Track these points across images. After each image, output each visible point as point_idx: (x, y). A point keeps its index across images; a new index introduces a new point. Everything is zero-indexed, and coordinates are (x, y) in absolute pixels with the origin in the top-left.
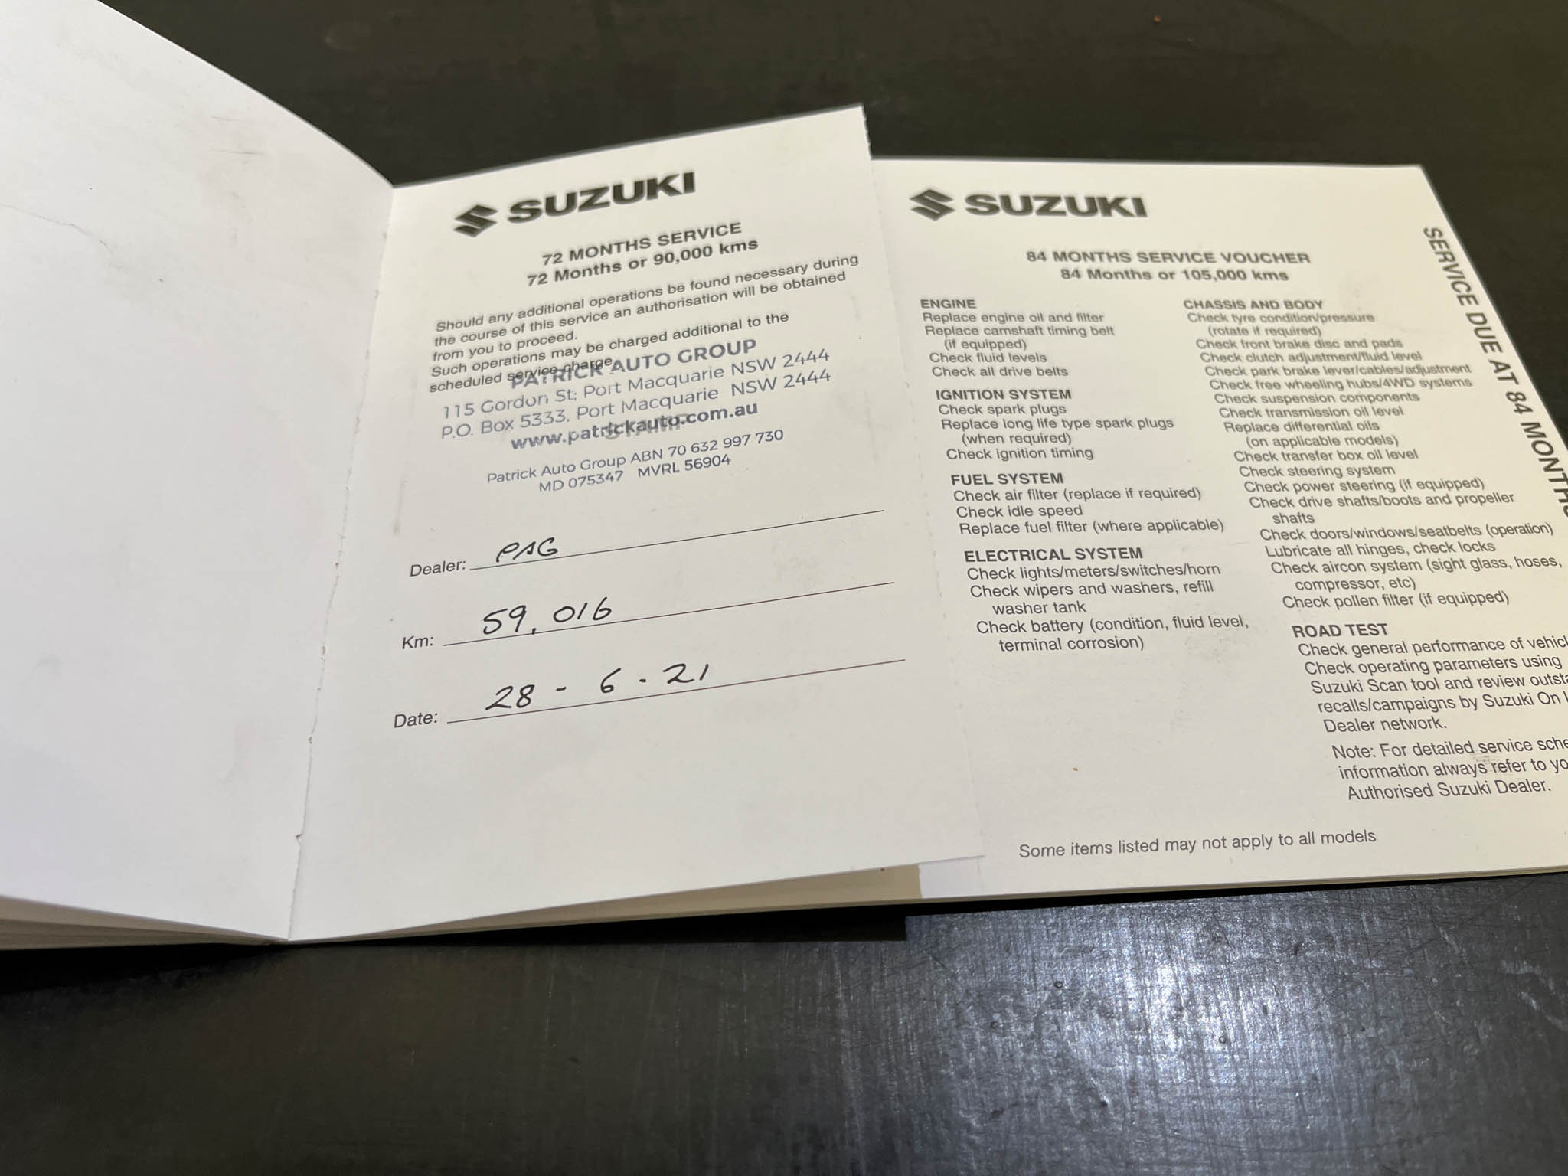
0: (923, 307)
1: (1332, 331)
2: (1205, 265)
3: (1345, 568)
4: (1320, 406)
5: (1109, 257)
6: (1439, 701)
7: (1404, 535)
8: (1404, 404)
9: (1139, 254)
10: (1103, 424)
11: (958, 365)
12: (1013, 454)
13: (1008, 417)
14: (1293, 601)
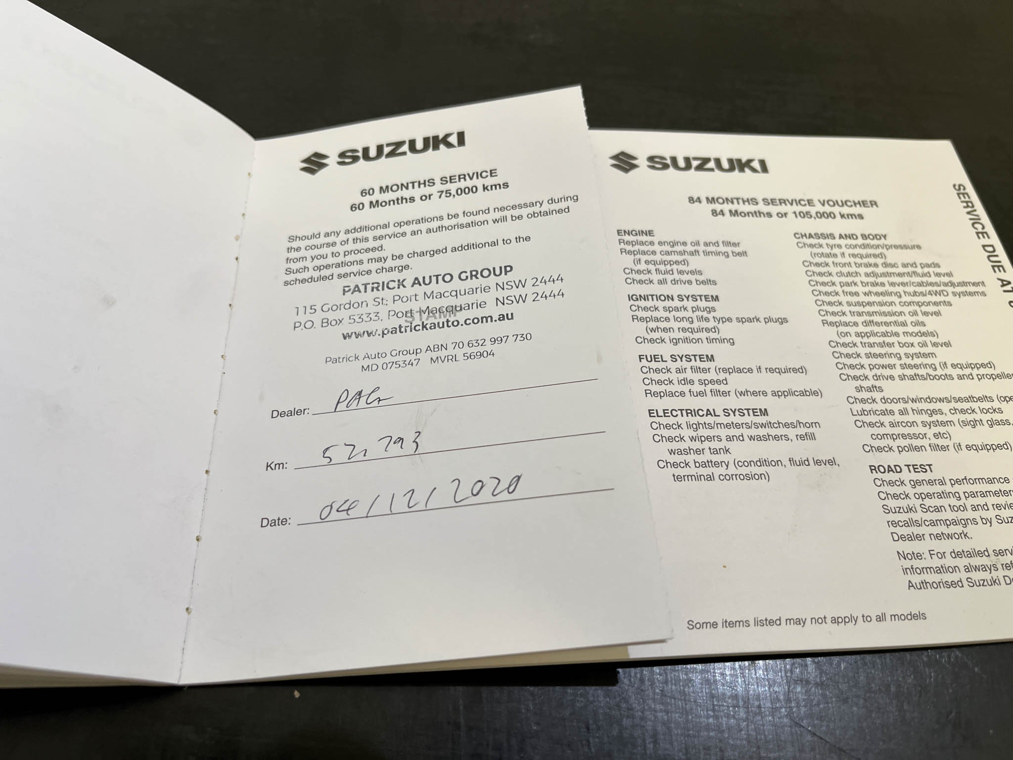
0: (619, 235)
1: (893, 256)
2: (807, 208)
3: (904, 425)
4: (885, 309)
5: (744, 202)
6: (967, 520)
7: (943, 402)
8: (942, 308)
9: (763, 200)
10: (740, 320)
11: (643, 277)
12: (680, 340)
13: (678, 314)
14: (870, 448)
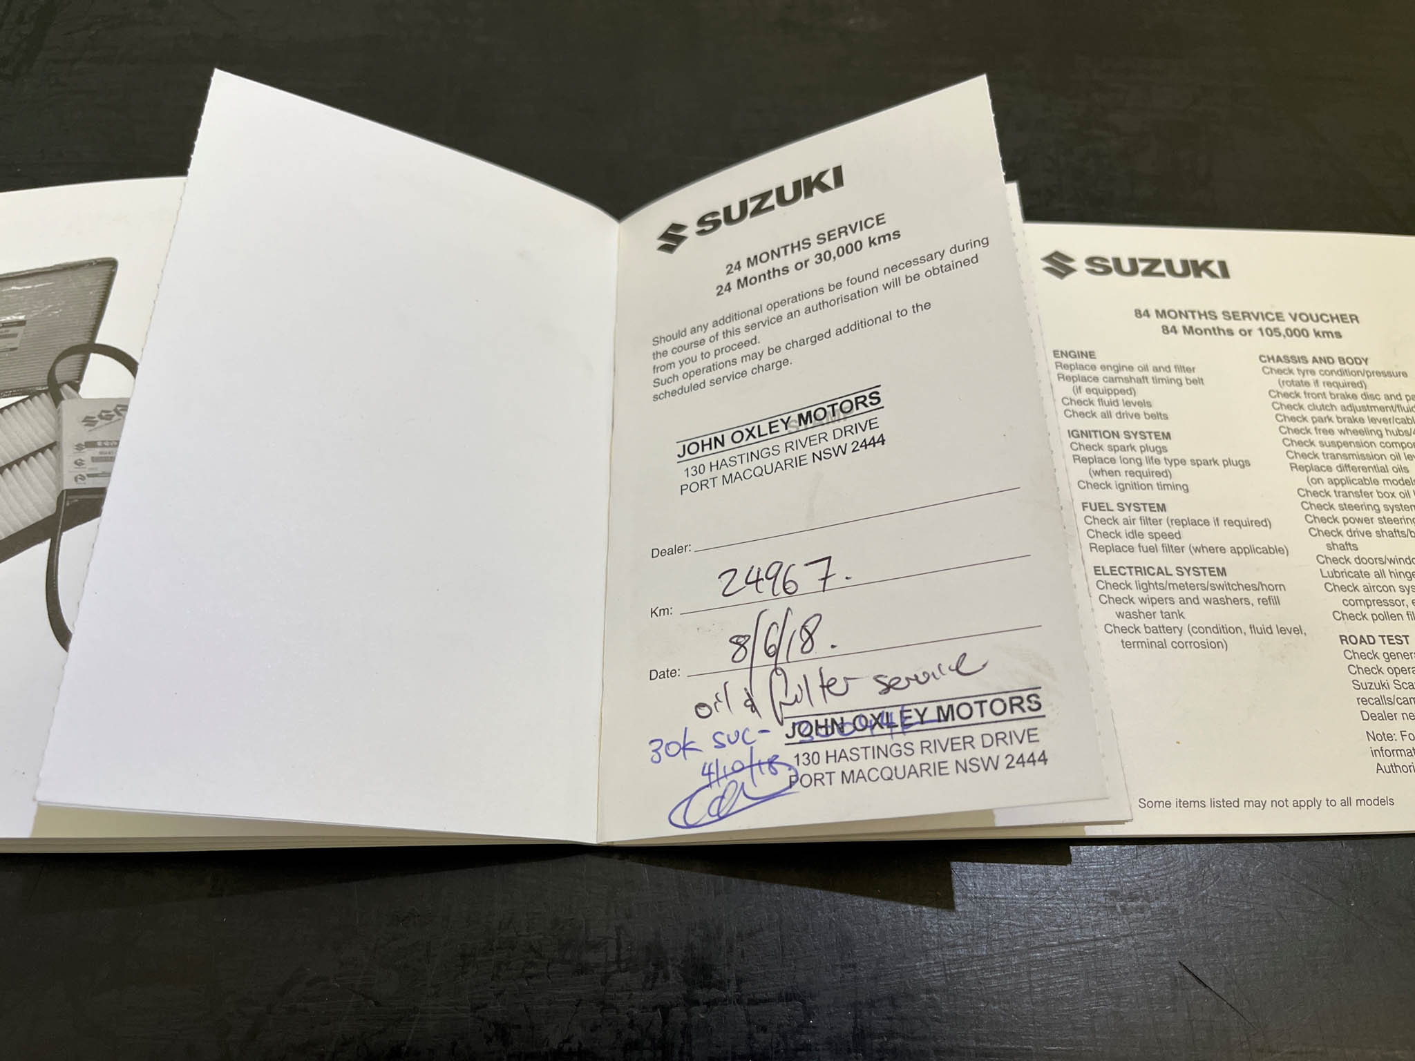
0: (1055, 357)
2: (1276, 324)
4: (1364, 450)
5: (1200, 316)
9: (1223, 313)
10: (1196, 463)
11: (1084, 409)
12: (1128, 486)
13: (1123, 454)
14: (1341, 615)
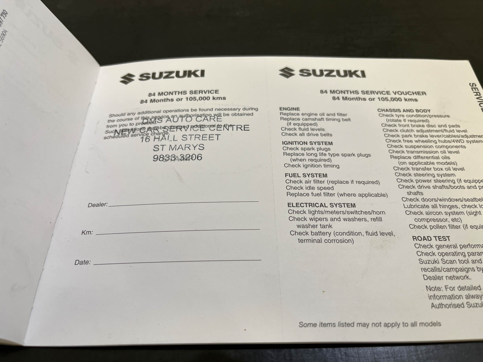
0: (280, 110)
1: (433, 121)
2: (386, 96)
3: (434, 213)
4: (427, 149)
5: (351, 92)
6: (469, 268)
7: (458, 201)
8: (460, 149)
9: (362, 91)
10: (344, 155)
11: (291, 132)
12: (309, 166)
13: (308, 152)
14: (413, 226)
